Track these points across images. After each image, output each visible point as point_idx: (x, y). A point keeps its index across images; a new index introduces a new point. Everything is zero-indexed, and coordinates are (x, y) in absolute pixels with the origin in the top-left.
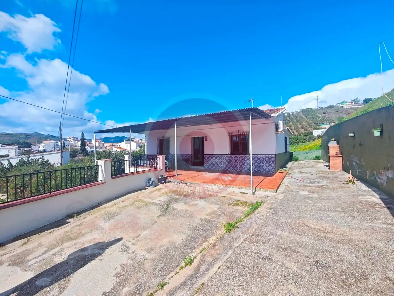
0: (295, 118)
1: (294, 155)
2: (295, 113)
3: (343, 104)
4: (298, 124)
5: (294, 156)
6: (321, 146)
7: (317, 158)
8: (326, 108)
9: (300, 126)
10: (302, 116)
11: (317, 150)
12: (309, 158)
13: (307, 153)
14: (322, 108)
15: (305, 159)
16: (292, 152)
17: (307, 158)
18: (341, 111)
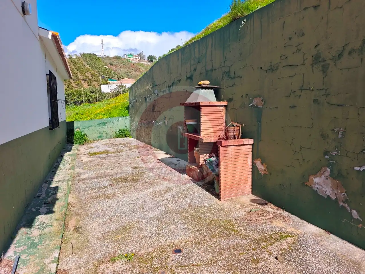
0: (73, 65)
1: (77, 128)
2: (74, 57)
3: (130, 57)
4: (78, 74)
5: (76, 131)
6: (128, 108)
7: (123, 133)
8: (113, 58)
9: (81, 78)
10: (84, 63)
11: (120, 116)
12: (107, 134)
13: (104, 124)
14: (108, 57)
15: (100, 137)
16: (72, 123)
17: (104, 135)
18: (129, 65)
